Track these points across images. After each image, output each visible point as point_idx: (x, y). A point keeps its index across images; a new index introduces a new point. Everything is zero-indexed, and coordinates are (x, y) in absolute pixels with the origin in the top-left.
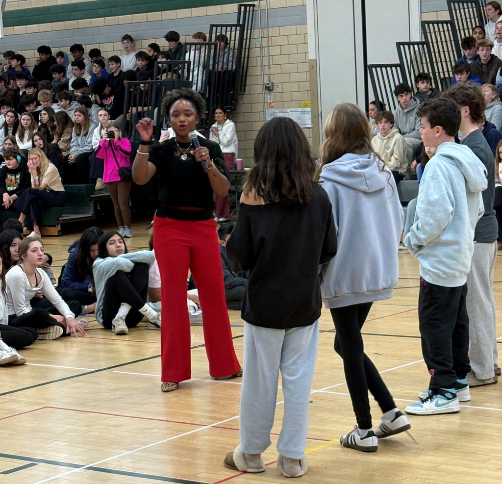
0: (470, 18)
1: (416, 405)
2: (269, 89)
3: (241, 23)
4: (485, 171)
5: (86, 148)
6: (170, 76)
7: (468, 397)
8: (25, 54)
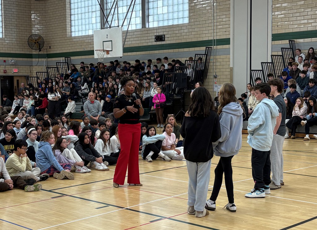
0: (290, 55)
1: (249, 194)
2: (215, 77)
3: (206, 54)
4: (278, 110)
5: (149, 95)
6: (179, 72)
7: (270, 192)
8: (131, 62)
